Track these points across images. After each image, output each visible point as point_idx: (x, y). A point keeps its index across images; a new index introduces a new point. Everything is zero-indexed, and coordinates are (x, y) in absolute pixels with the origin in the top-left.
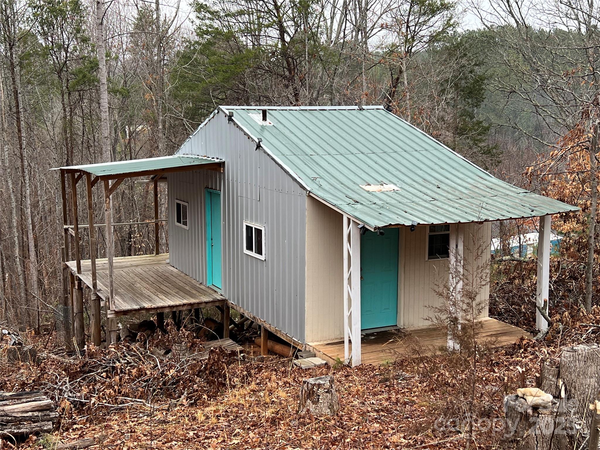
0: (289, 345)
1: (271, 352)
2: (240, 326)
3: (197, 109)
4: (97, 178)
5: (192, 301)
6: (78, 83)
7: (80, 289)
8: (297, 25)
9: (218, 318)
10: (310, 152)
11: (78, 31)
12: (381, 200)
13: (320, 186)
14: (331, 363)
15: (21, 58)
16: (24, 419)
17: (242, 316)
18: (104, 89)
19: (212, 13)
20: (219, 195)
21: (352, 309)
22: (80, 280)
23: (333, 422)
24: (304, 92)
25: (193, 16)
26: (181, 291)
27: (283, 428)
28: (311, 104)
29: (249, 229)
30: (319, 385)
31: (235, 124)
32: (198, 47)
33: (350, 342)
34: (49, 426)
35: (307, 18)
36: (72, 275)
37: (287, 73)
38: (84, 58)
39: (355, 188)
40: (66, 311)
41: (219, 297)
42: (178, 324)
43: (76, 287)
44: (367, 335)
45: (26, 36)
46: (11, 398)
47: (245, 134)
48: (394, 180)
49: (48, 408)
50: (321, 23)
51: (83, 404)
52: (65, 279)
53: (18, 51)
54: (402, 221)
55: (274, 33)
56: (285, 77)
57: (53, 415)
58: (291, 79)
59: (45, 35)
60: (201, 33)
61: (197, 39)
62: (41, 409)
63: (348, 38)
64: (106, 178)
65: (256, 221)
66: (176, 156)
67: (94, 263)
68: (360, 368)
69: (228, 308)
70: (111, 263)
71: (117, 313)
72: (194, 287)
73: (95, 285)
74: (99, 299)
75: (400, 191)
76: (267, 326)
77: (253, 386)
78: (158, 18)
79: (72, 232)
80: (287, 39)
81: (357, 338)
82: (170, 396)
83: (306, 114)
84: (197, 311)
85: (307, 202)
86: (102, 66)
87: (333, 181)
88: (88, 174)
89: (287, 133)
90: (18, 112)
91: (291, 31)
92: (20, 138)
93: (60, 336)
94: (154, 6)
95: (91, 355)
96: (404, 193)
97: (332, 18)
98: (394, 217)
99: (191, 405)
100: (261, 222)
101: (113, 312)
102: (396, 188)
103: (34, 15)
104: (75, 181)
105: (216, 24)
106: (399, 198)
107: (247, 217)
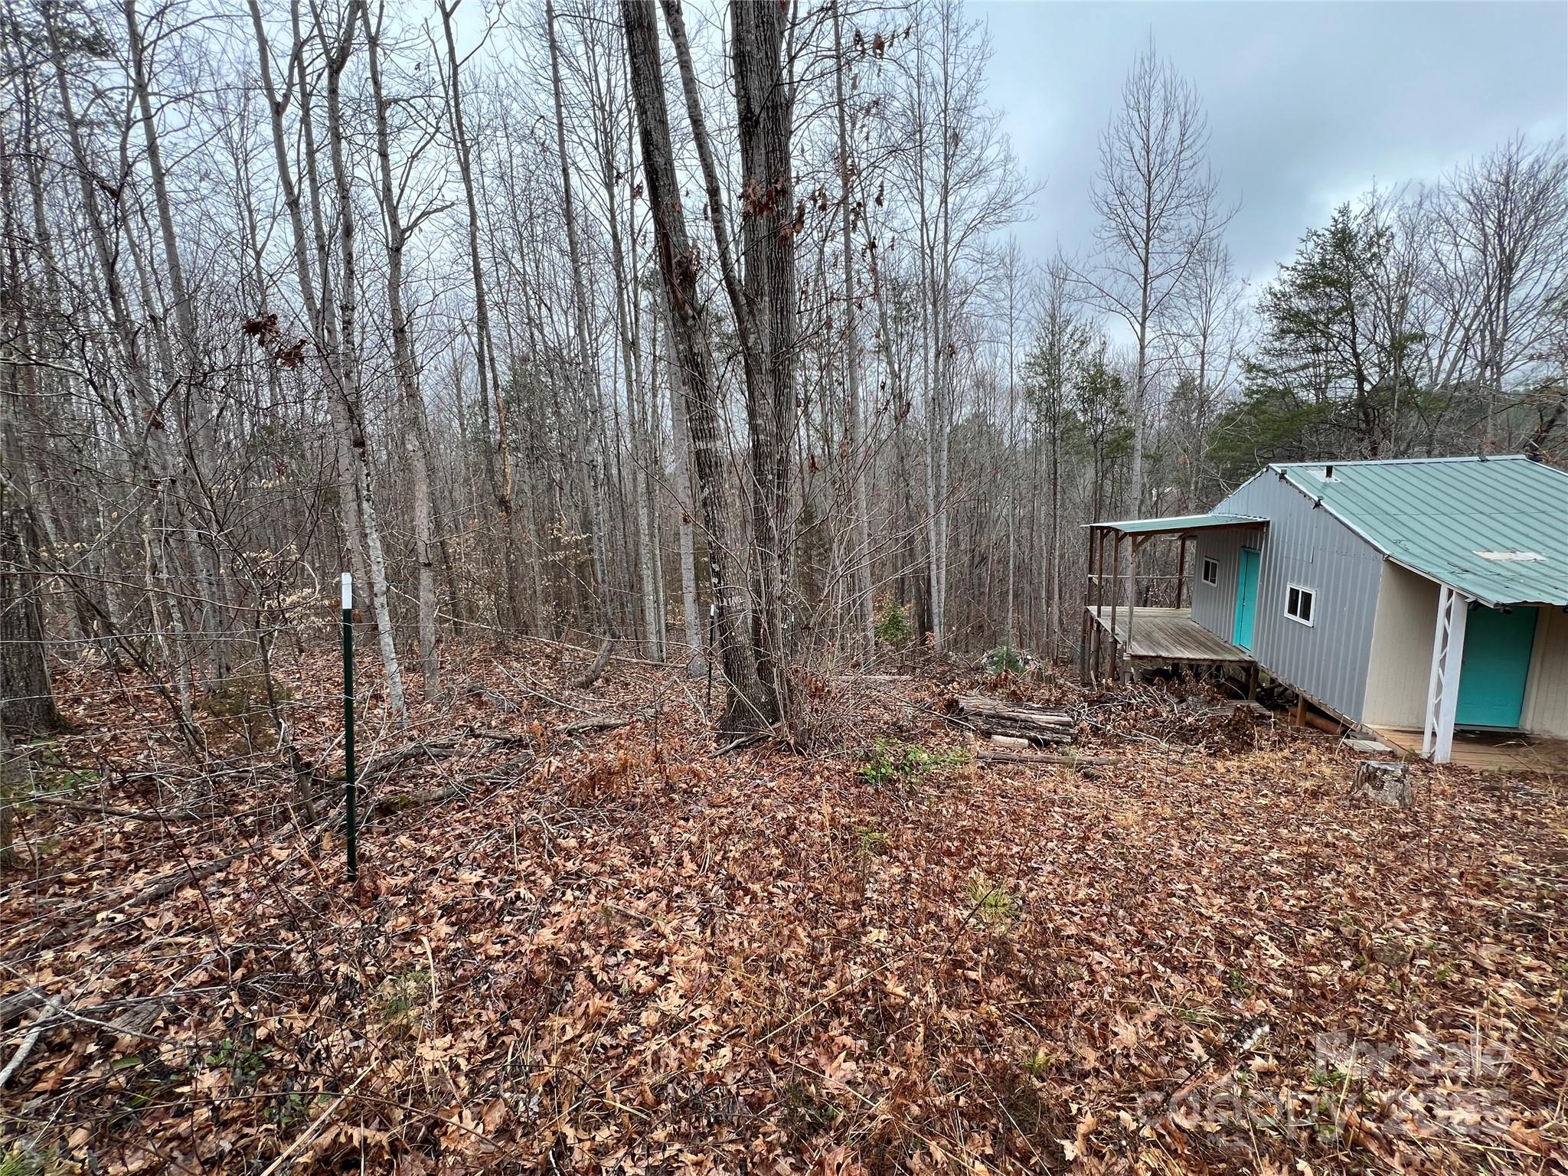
0: (1338, 722)
1: (1309, 724)
2: (1269, 692)
3: (1235, 469)
4: (1126, 534)
5: (1215, 657)
6: (1112, 451)
7: (1099, 630)
8: (1383, 370)
9: (1243, 677)
10: (1393, 511)
11: (1116, 405)
12: (1509, 570)
13: (1407, 550)
14: (1399, 752)
15: (1063, 433)
16: (1048, 729)
17: (1273, 681)
18: (1138, 455)
19: (1266, 372)
20: (1260, 555)
21: (1442, 696)
22: (1099, 624)
23: (1402, 816)
24: (1384, 445)
25: (1241, 378)
26: (1202, 645)
27: (1327, 804)
28: (1395, 457)
29: (1294, 593)
30: (1385, 771)
31: (1288, 481)
32: (1246, 408)
33: (1434, 734)
34: (1068, 739)
35: (1401, 359)
36: (1092, 618)
37: (1363, 426)
38: (1120, 428)
39: (1466, 554)
40: (1083, 648)
41: (1247, 658)
42: (1197, 676)
43: (1095, 629)
44: (1463, 731)
45: (1068, 415)
46: (1038, 709)
47: (1301, 492)
48: (1539, 547)
49: (1068, 724)
50: (1424, 365)
51: (1099, 729)
52: (1085, 621)
53: (1061, 427)
54: (1547, 599)
55: (1350, 383)
56: (1360, 430)
57: (1072, 731)
58: (1370, 432)
59: (1085, 411)
60: (1249, 393)
61: (1244, 399)
62: (1062, 724)
63: (1467, 378)
64: (1134, 535)
65: (1306, 583)
66: (1210, 515)
67: (1114, 610)
68: (1449, 768)
69: (1257, 671)
70: (1131, 612)
71: (1133, 657)
72: (1217, 644)
73: (1113, 629)
74: (1116, 642)
75: (1547, 561)
76: (1308, 697)
77: (1286, 753)
78: (1201, 384)
79: (1096, 581)
80: (1367, 387)
81: (1446, 730)
82: (1187, 741)
83: (1392, 469)
84: (1218, 669)
85: (1383, 567)
86: (1139, 434)
87: (1428, 546)
88: (1117, 531)
89: (1360, 490)
90: (1055, 478)
91: (1375, 379)
92: (1055, 500)
93: (1076, 668)
94: (1198, 372)
95: (1108, 689)
96: (1553, 564)
97: (1441, 358)
98: (1535, 593)
99: (1210, 755)
100: (1312, 585)
101: (1129, 656)
102: (1539, 558)
103: (1078, 395)
104: (1103, 536)
105: (1271, 382)
106: (1545, 570)
107: (1292, 580)
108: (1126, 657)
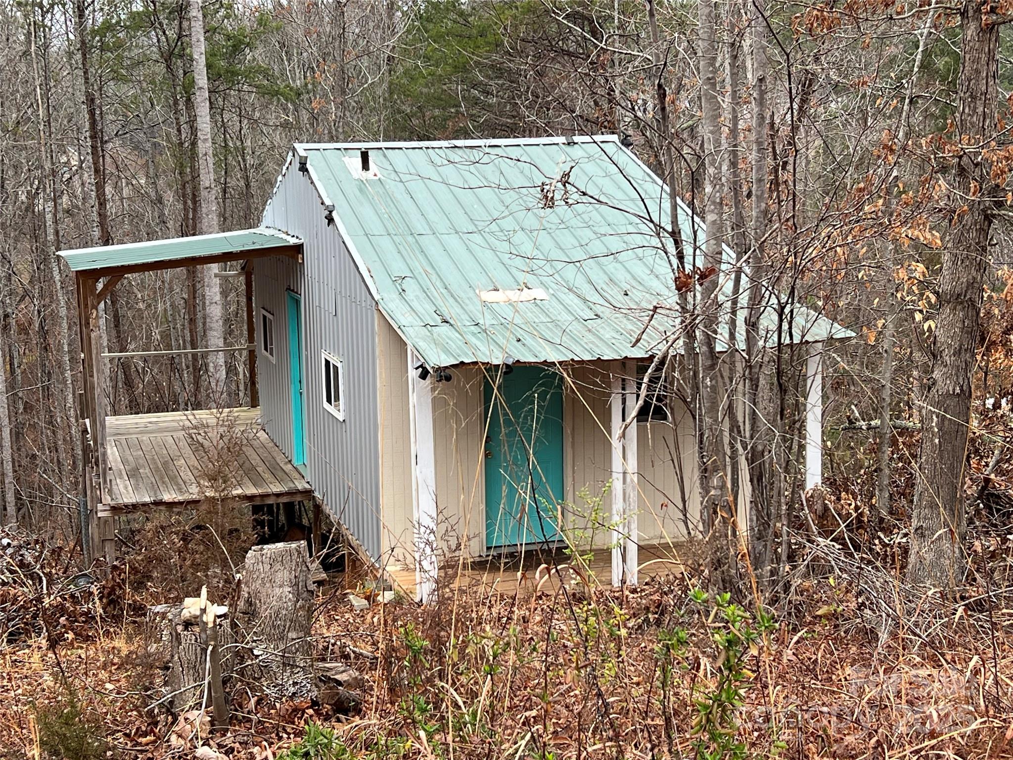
10: (421, 229)
13: (401, 292)
29: (327, 366)
31: (309, 176)
39: (466, 295)
47: (319, 196)
65: (333, 351)
71: (114, 509)
75: (546, 302)
85: (377, 320)
89: (398, 192)
96: (550, 305)
100: (337, 354)
101: (108, 508)
102: (542, 296)
107: (325, 346)
108: (101, 511)
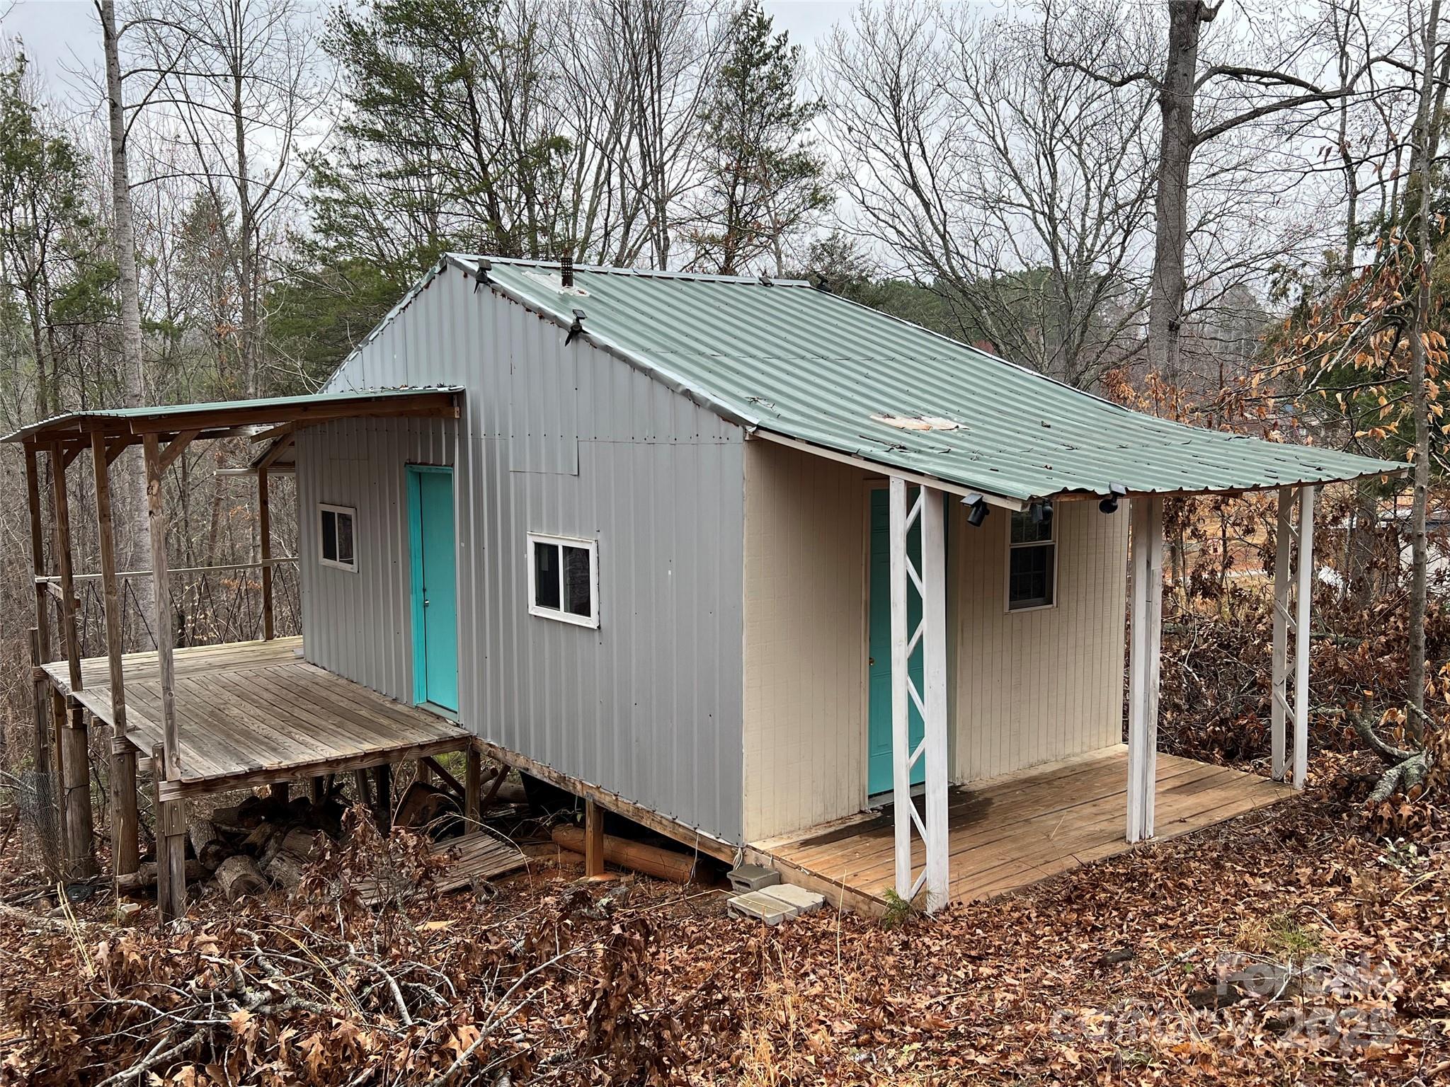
5: (386, 744)
7: (80, 727)
13: (778, 415)
14: (845, 900)
20: (449, 477)
22: (79, 706)
26: (350, 720)
29: (546, 553)
31: (496, 288)
36: (58, 695)
39: (865, 422)
40: (43, 783)
41: (452, 732)
43: (70, 724)
47: (530, 308)
52: (41, 708)
65: (570, 527)
67: (116, 664)
70: (166, 664)
71: (186, 788)
72: (381, 710)
73: (120, 717)
74: (131, 751)
75: (972, 430)
76: (607, 801)
79: (56, 590)
89: (629, 311)
96: (983, 433)
100: (586, 529)
101: (176, 787)
102: (957, 425)
107: (537, 522)
108: (166, 792)
